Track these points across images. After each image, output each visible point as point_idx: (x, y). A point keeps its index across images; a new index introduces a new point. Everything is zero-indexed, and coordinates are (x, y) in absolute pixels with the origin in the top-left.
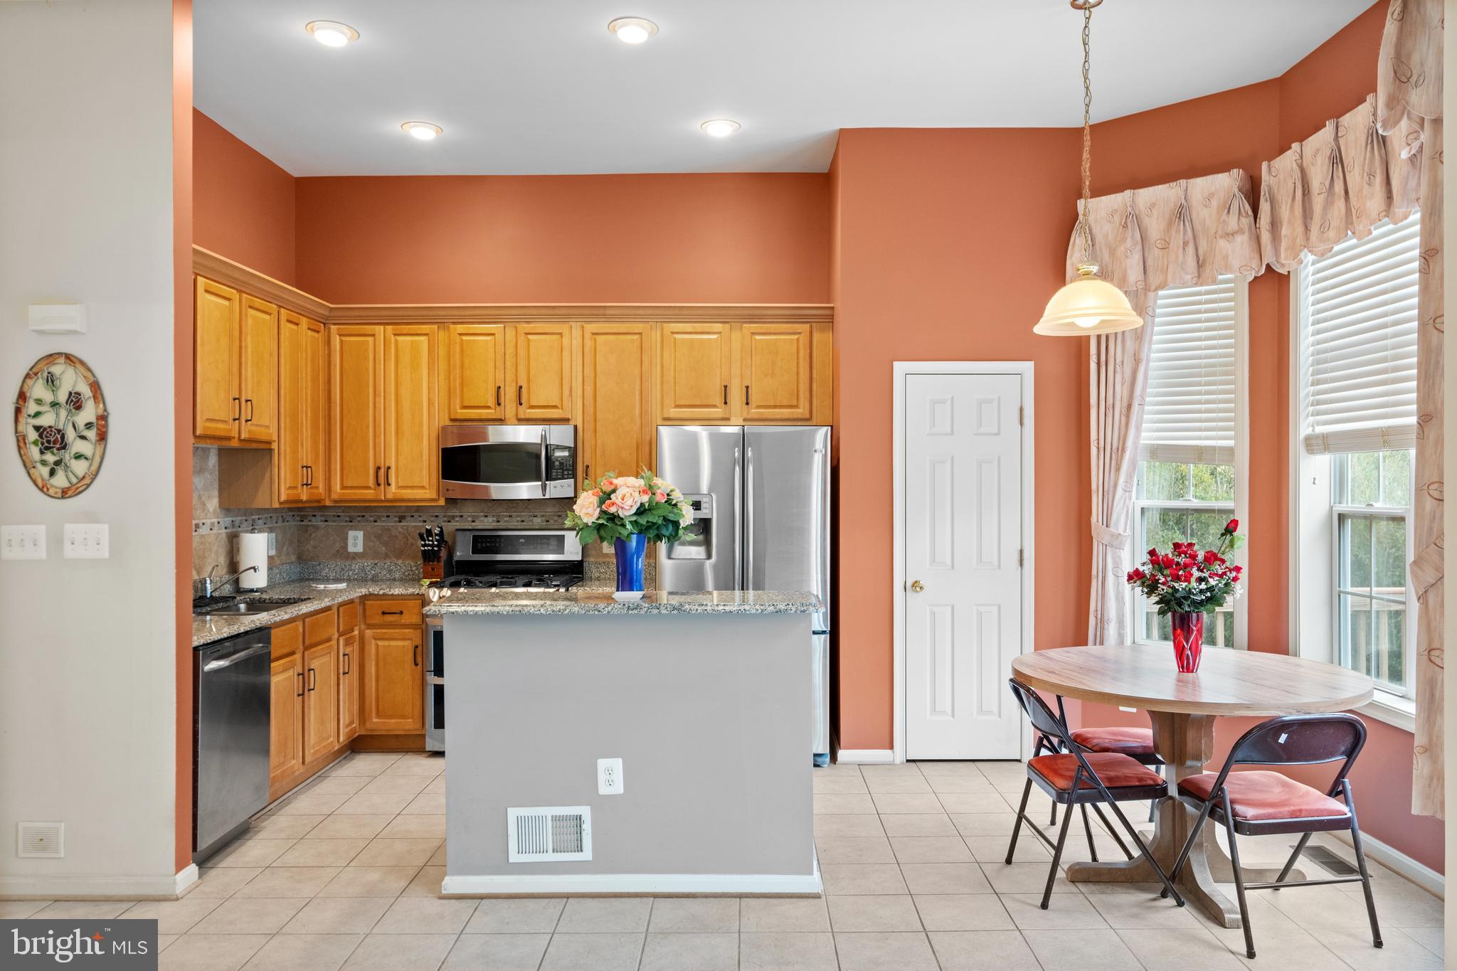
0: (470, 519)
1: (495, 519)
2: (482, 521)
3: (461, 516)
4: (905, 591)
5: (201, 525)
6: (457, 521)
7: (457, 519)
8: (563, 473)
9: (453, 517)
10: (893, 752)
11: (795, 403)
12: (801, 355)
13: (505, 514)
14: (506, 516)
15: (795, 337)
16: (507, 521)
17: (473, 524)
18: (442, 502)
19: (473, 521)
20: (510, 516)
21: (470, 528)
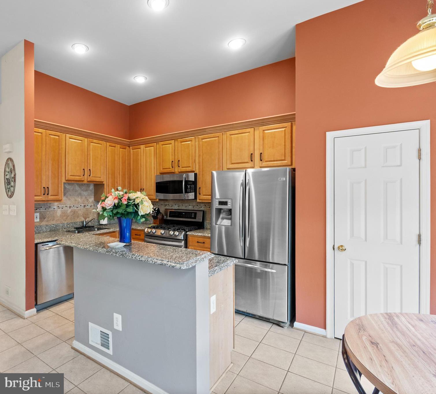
0: (171, 206)
1: (178, 206)
2: (174, 207)
3: (169, 205)
4: (334, 250)
5: (86, 205)
6: (167, 206)
7: (167, 205)
8: (191, 190)
9: (166, 205)
10: (326, 331)
11: (283, 159)
12: (287, 137)
13: (181, 204)
14: (181, 205)
15: (284, 129)
16: (181, 207)
17: (172, 207)
18: (158, 200)
19: (172, 206)
20: (182, 205)
21: (171, 208)
